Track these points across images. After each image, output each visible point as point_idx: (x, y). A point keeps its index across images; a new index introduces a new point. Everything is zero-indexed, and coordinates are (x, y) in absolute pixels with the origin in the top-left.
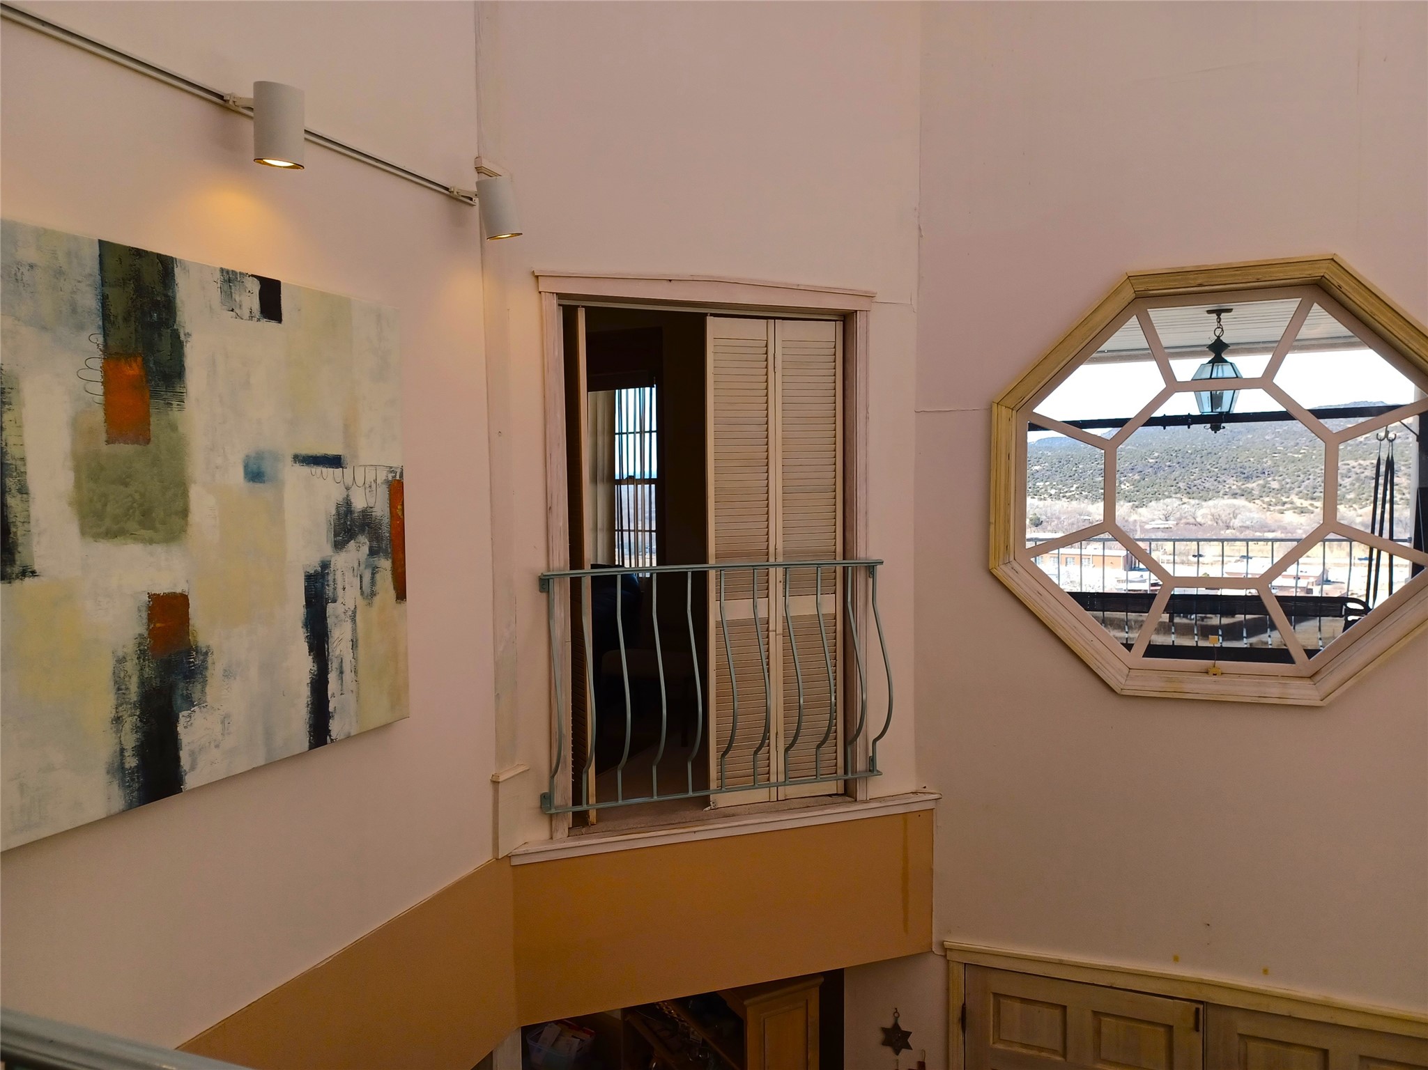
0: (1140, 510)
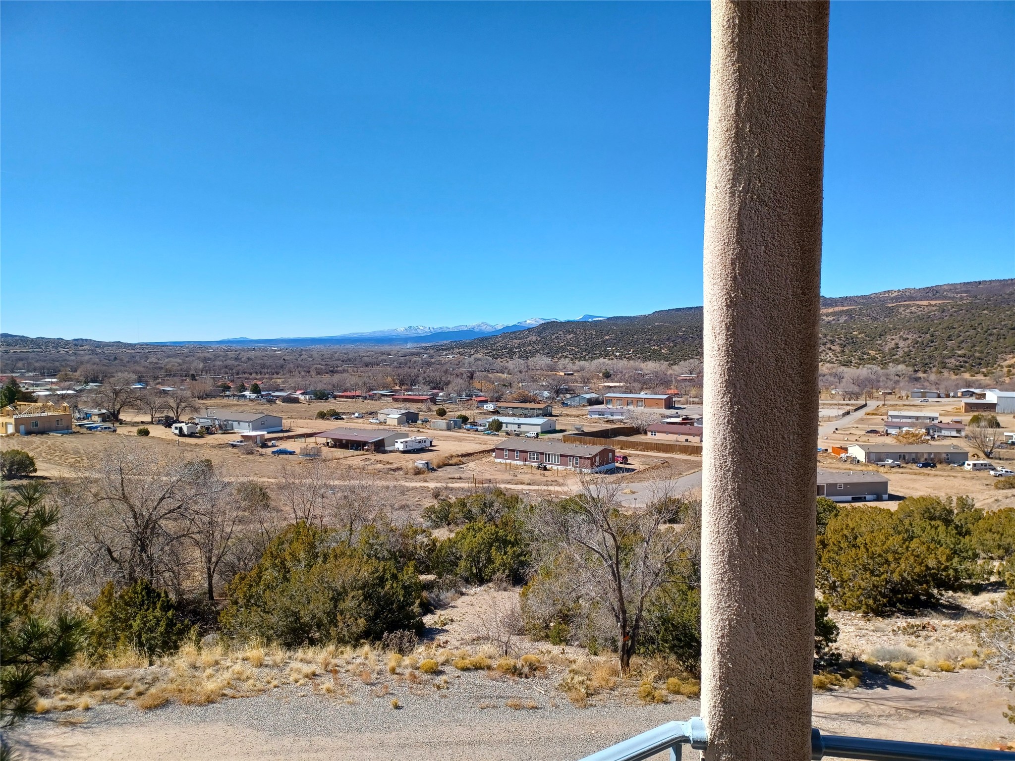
0: (675, 367)
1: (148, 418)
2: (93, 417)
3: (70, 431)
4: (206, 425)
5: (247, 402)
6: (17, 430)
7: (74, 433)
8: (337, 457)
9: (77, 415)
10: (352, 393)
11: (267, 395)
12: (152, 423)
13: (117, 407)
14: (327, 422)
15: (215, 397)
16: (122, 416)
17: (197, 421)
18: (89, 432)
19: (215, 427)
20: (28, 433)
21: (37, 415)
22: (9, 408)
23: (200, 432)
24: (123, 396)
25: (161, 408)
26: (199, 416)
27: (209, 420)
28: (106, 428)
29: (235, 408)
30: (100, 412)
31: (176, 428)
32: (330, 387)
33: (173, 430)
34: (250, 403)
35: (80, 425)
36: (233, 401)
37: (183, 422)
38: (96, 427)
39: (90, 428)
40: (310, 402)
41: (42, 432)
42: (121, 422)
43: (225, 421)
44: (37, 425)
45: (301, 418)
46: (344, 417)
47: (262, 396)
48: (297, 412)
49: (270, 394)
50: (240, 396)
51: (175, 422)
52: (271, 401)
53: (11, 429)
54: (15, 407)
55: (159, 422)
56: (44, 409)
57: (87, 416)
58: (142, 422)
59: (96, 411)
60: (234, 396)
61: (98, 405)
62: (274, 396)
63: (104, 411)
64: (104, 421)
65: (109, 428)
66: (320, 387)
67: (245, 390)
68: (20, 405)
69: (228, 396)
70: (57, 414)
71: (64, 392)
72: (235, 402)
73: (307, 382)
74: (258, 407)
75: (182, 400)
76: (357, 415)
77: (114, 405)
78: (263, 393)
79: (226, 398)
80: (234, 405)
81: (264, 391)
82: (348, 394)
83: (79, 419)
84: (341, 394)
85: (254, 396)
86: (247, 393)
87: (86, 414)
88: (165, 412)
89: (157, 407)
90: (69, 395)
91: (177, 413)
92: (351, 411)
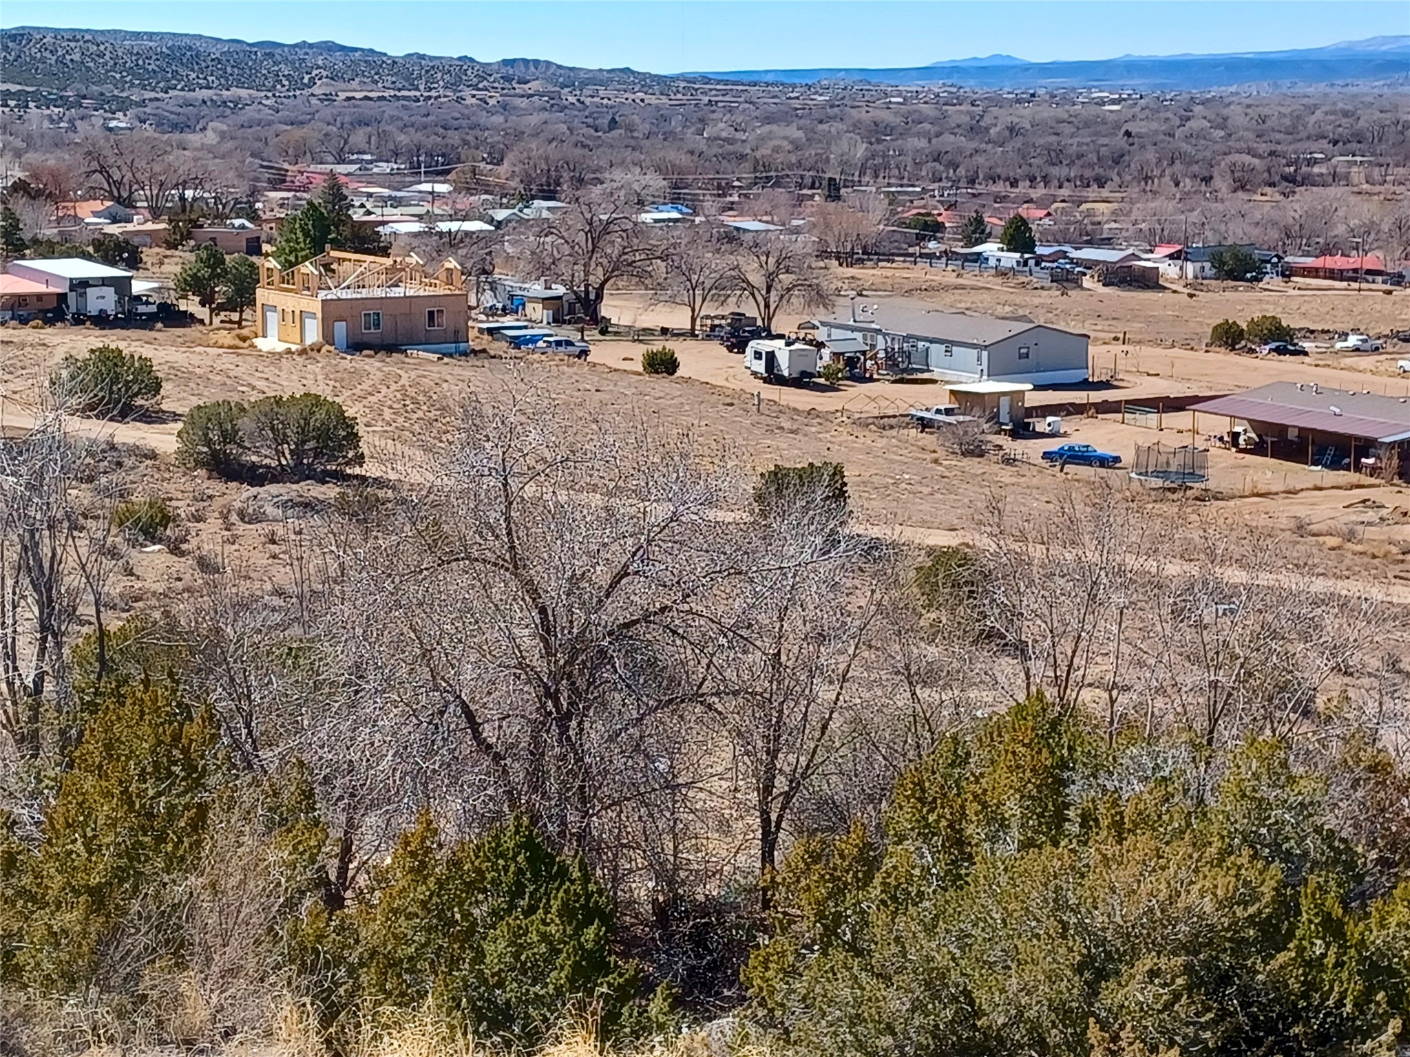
1: (680, 319)
2: (529, 306)
3: (463, 346)
4: (849, 348)
5: (988, 279)
6: (328, 338)
7: (474, 352)
8: (1262, 488)
9: (488, 299)
10: (1353, 262)
11: (1054, 258)
12: (692, 334)
13: (595, 279)
14: (1246, 360)
15: (889, 257)
16: (605, 310)
17: (821, 335)
18: (514, 352)
19: (874, 357)
20: (356, 347)
21: (379, 293)
22: (308, 268)
23: (829, 374)
24: (613, 246)
25: (719, 290)
26: (830, 319)
27: (859, 336)
28: (559, 343)
29: (949, 298)
30: (549, 293)
31: (758, 355)
32: (1274, 234)
33: (750, 362)
34: (996, 283)
35: (491, 331)
36: (943, 274)
37: (781, 337)
38: (534, 339)
39: (516, 342)
40: (1195, 287)
41: (390, 347)
42: (604, 326)
43: (907, 338)
44: (377, 326)
45: (1159, 343)
46: (1307, 345)
47: (1039, 260)
48: (1149, 320)
49: (1064, 255)
50: (966, 258)
51: (756, 334)
52: (1066, 279)
53: (313, 333)
54: (327, 267)
55: (712, 333)
56: (394, 275)
57: (514, 305)
58: (664, 331)
59: (537, 288)
60: (949, 255)
61: (544, 269)
62: (1079, 262)
63: (559, 290)
64: (558, 320)
65: (569, 343)
66: (1237, 234)
67: (984, 238)
68: (340, 261)
69: (931, 256)
70: (430, 291)
71: (454, 226)
72: (951, 278)
73: (1194, 217)
74: (1021, 297)
75: (784, 263)
76: (1353, 340)
77: (587, 273)
78: (1040, 250)
79: (923, 264)
80: (946, 288)
81: (1046, 242)
82: (1336, 262)
83: (491, 312)
84: (1309, 261)
85: (1011, 258)
86: (990, 248)
87: (511, 297)
88: (732, 300)
89: (707, 285)
90: (468, 234)
91: (767, 306)
92: (1340, 327)
